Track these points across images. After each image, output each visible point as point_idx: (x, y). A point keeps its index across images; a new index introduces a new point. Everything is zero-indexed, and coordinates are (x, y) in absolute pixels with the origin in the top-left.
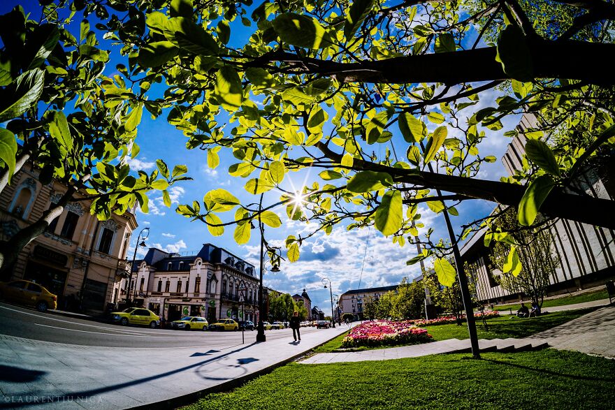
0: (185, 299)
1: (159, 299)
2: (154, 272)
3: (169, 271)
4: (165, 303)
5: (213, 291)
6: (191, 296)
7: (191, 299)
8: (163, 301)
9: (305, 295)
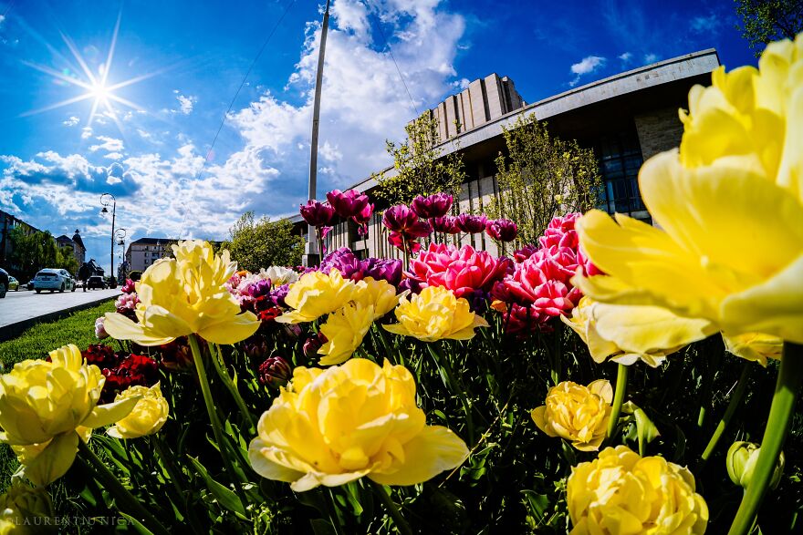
9: (77, 239)
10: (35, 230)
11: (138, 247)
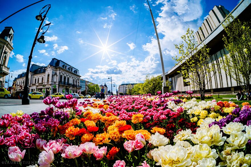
0: (44, 86)
1: (34, 87)
2: (33, 75)
3: (39, 73)
4: (36, 89)
5: (55, 81)
6: (46, 84)
7: (46, 85)
8: (36, 87)
9: (105, 85)
10: (94, 84)
11: (121, 86)
